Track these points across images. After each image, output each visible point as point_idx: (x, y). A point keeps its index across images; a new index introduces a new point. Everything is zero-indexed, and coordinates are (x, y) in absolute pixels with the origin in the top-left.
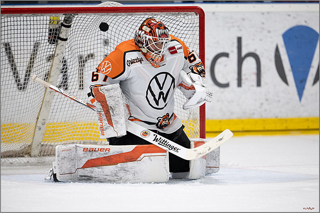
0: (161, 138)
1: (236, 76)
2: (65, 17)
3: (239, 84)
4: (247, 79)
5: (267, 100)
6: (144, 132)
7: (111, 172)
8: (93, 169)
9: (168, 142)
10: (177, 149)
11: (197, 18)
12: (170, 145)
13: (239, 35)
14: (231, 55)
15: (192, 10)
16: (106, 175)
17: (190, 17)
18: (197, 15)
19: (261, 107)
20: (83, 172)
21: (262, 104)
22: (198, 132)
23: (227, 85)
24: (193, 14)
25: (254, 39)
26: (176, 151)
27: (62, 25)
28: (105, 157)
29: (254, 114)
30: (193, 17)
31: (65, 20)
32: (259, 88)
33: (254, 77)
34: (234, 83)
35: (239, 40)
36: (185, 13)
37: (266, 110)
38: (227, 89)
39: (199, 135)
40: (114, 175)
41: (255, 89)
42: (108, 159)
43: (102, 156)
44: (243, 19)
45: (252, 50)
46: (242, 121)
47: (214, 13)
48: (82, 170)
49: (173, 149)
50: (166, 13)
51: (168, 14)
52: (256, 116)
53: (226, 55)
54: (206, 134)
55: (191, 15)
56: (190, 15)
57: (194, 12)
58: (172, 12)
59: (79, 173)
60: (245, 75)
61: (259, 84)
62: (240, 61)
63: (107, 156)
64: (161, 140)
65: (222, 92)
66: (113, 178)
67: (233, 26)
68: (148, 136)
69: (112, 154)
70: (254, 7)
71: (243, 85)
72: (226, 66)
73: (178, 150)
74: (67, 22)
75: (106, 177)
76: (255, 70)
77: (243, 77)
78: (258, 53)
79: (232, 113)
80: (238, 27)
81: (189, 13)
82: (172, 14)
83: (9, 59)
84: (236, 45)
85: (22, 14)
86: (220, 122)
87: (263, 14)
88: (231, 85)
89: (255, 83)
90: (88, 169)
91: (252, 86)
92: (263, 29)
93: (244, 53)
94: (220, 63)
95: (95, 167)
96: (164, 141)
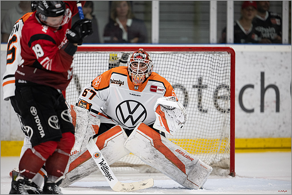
0: (105, 164)
1: (259, 103)
2: (123, 55)
3: (262, 110)
4: (268, 106)
5: (284, 123)
6: (97, 153)
7: (90, 165)
8: (77, 169)
9: (108, 170)
10: (111, 178)
11: (229, 56)
12: (109, 173)
13: (262, 70)
14: (255, 87)
15: (225, 50)
16: (88, 169)
17: (224, 55)
18: (229, 54)
19: (279, 129)
20: (71, 174)
21: (280, 126)
22: (229, 148)
23: (252, 111)
24: (226, 53)
25: (274, 74)
26: (110, 179)
27: (120, 61)
28: (80, 156)
29: (273, 134)
30: (226, 55)
31: (123, 57)
32: (278, 114)
33: (274, 105)
34: (258, 109)
35: (263, 74)
36: (220, 52)
37: (283, 131)
38: (252, 114)
39: (230, 150)
40: (93, 166)
41: (275, 113)
42: (83, 157)
43: (78, 157)
44: (266, 58)
45: (272, 82)
46: (264, 140)
47: (242, 52)
48: (69, 173)
49: (108, 177)
50: (204, 52)
51: (206, 53)
52: (275, 136)
53: (252, 86)
54: (235, 150)
55: (225, 54)
56: (223, 54)
57: (226, 52)
58: (209, 51)
59: (68, 176)
60: (267, 103)
61: (278, 110)
62: (263, 91)
63: (81, 155)
64: (105, 165)
65: (248, 117)
66: (94, 168)
67: (258, 63)
68: (98, 158)
69: (84, 152)
70: (275, 48)
71: (265, 111)
72: (251, 95)
73: (112, 180)
74: (125, 59)
75: (89, 170)
76: (274, 99)
77: (265, 104)
78: (277, 85)
79: (256, 134)
80: (262, 63)
81: (223, 52)
82: (209, 53)
83: (77, 87)
84: (260, 78)
85: (88, 52)
86: (246, 140)
87: (282, 53)
88: (255, 110)
89: (274, 109)
90: (73, 171)
91: (273, 111)
92: (281, 65)
93: (266, 85)
94: (247, 93)
95: (77, 167)
96: (106, 167)
